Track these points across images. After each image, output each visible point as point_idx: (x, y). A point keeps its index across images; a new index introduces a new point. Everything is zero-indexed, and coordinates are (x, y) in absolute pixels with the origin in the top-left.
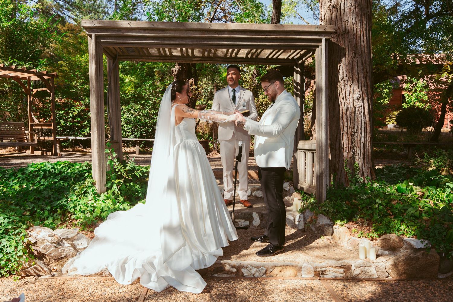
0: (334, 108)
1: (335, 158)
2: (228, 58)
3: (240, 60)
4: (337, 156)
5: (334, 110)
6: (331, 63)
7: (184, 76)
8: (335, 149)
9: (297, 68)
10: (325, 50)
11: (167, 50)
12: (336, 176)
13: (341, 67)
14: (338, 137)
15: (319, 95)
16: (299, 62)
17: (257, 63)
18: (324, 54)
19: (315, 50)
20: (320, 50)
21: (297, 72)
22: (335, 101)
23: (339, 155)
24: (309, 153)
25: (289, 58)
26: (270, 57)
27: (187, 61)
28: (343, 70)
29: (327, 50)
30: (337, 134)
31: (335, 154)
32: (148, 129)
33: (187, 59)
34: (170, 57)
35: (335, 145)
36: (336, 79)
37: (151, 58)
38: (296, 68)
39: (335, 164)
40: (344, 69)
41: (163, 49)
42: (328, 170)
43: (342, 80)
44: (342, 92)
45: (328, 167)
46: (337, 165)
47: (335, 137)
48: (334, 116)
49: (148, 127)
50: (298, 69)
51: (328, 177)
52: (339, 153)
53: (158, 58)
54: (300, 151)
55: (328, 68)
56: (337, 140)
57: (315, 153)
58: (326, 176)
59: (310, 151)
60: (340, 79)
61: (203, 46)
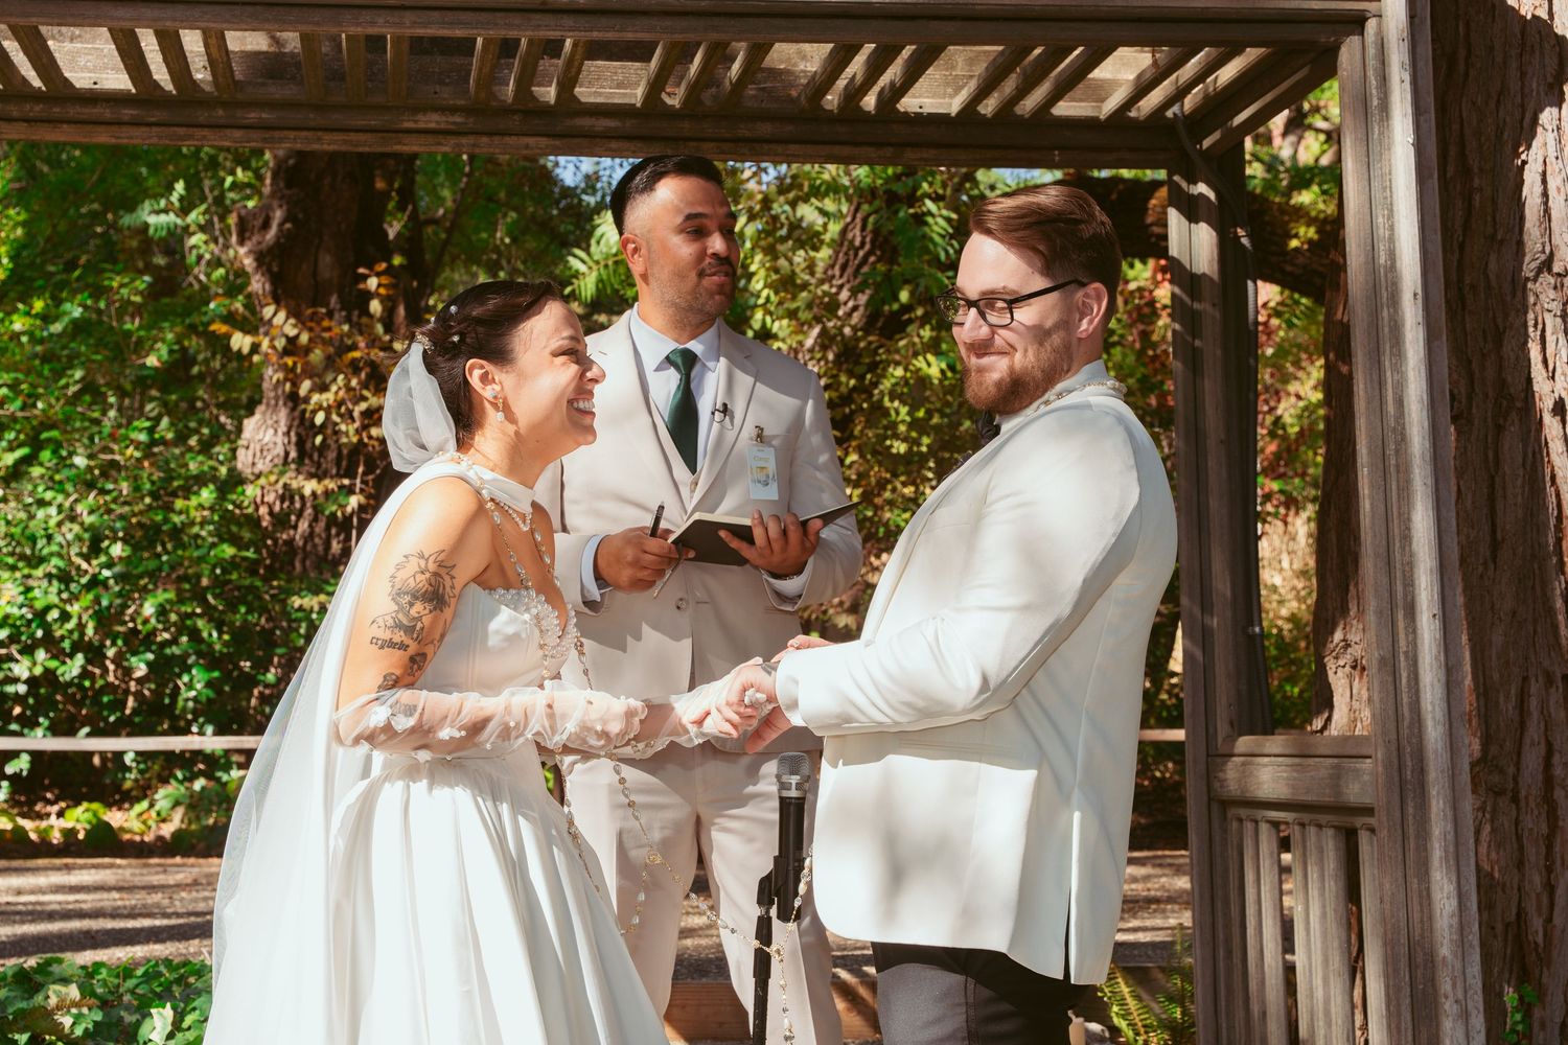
0: (1492, 486)
1: (1520, 864)
2: (670, 114)
3: (765, 129)
4: (1534, 854)
5: (1492, 498)
6: (1453, 151)
7: (326, 260)
8: (1515, 800)
9: (1193, 181)
10: (1405, 46)
11: (192, 42)
12: (1537, 1013)
13: (1531, 177)
14: (1534, 703)
15: (1381, 384)
16: (1206, 143)
17: (889, 152)
18: (1407, 77)
19: (1334, 51)
20: (1371, 51)
21: (1193, 210)
22: (1500, 429)
23: (1549, 847)
24: (1312, 830)
25: (1133, 114)
26: (988, 107)
27: (353, 136)
28: (1545, 194)
29: (1426, 50)
30: (1525, 679)
31: (1519, 838)
32: (53, 664)
33: (360, 123)
34: (224, 105)
35: (1511, 770)
36: (1493, 266)
37: (74, 111)
38: (1184, 185)
39: (1521, 914)
40: (1552, 192)
41: (160, 35)
42: (1475, 970)
43: (1539, 271)
44: (1545, 362)
45: (1476, 943)
46: (1537, 923)
47: (1508, 707)
48: (1495, 546)
49: (50, 643)
50: (1202, 188)
51: (1478, 1021)
52: (1544, 829)
53: (128, 113)
54: (1243, 812)
55: (1434, 182)
56: (1523, 725)
57: (1364, 839)
58: (1465, 1015)
59: (1324, 818)
60: (1529, 268)
61: (483, 16)
